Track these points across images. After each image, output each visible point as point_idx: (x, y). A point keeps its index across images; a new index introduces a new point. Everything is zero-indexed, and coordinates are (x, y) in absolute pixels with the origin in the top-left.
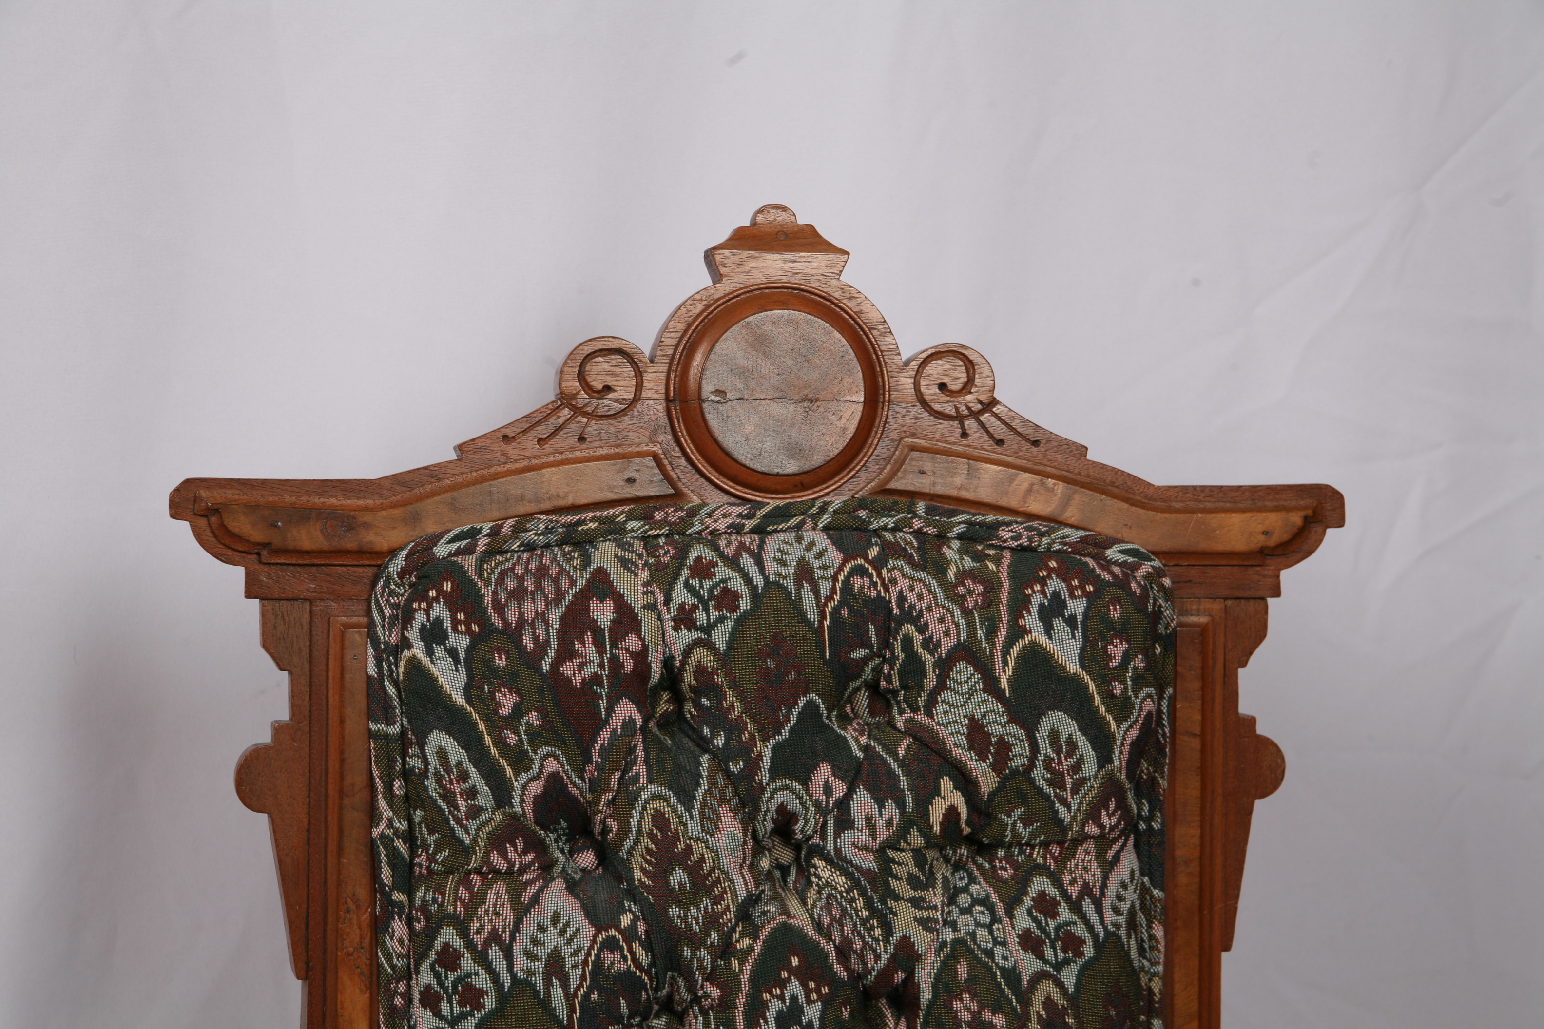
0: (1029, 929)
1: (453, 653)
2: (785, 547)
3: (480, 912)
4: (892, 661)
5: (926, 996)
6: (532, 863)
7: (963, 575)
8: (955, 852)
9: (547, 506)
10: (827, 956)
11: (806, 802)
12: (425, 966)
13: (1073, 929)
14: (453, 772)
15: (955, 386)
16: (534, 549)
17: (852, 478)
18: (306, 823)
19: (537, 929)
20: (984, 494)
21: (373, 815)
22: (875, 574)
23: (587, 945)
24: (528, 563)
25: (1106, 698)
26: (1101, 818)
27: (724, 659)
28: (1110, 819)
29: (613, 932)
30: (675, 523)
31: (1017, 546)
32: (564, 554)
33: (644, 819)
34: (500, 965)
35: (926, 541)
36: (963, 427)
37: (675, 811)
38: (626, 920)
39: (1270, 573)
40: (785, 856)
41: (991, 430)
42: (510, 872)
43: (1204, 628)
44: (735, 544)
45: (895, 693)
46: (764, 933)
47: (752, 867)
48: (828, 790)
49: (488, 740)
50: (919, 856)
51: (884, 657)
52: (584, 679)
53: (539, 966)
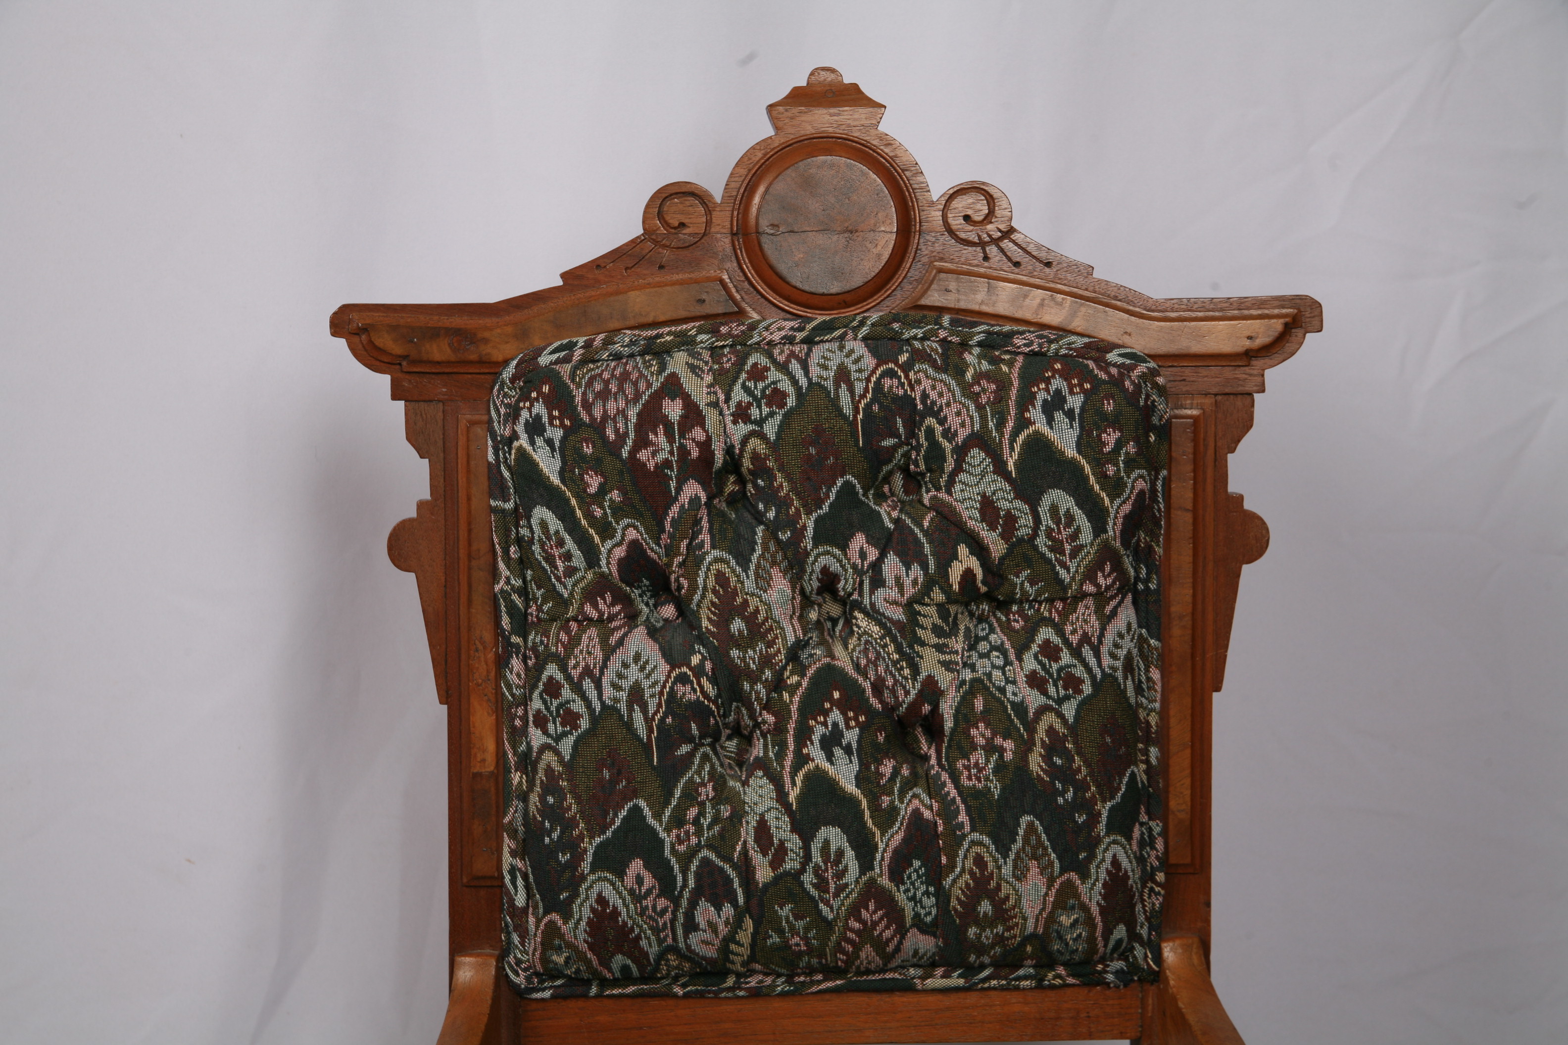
0: (1035, 671)
1: (550, 442)
2: (829, 354)
3: (577, 651)
4: (918, 448)
5: (949, 724)
6: (619, 613)
7: (979, 377)
8: (978, 607)
9: (632, 323)
10: (864, 691)
11: (845, 565)
12: (536, 694)
13: (1073, 670)
14: (552, 539)
15: (978, 218)
16: (621, 358)
17: (888, 296)
18: (444, 581)
19: (622, 666)
20: (1002, 308)
21: (495, 575)
22: (903, 376)
23: (663, 679)
24: (614, 369)
25: (1101, 478)
26: (1097, 578)
27: (774, 447)
28: (1106, 580)
29: (685, 669)
30: (737, 336)
31: (1030, 351)
32: (644, 362)
33: (708, 578)
34: (592, 694)
35: (949, 348)
36: (984, 252)
37: (734, 571)
38: (695, 660)
39: (1255, 372)
40: (835, 610)
41: (1008, 254)
42: (600, 620)
43: (1196, 419)
44: (787, 352)
45: (923, 475)
46: (811, 672)
47: (801, 618)
48: (863, 555)
49: (579, 513)
50: (942, 609)
51: (911, 445)
52: (657, 464)
53: (623, 695)
